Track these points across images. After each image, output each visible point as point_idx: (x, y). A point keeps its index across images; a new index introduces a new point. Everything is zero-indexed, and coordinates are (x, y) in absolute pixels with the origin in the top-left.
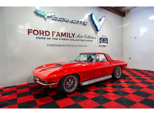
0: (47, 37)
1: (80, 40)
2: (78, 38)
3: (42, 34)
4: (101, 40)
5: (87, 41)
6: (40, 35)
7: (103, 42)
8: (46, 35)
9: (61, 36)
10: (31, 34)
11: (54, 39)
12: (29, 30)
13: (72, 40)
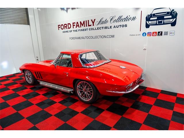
1: (102, 27)
2: (99, 26)
3: (66, 28)
4: (151, 19)
5: (115, 27)
6: (65, 29)
8: (69, 28)
9: (80, 26)
10: (60, 29)
11: (74, 31)
12: (59, 26)
13: (92, 29)
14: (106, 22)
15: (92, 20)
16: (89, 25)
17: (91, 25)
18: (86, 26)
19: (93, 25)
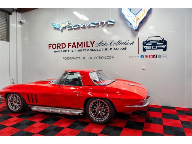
0: (63, 50)
1: (102, 49)
2: (99, 47)
3: (59, 48)
4: (147, 44)
5: (115, 49)
6: (57, 48)
7: (151, 49)
8: (62, 48)
9: (77, 46)
10: (51, 48)
11: (69, 51)
12: (49, 45)
13: (91, 50)
14: (106, 44)
15: (91, 42)
16: (88, 46)
17: (89, 47)
18: (85, 47)
19: (92, 46)
